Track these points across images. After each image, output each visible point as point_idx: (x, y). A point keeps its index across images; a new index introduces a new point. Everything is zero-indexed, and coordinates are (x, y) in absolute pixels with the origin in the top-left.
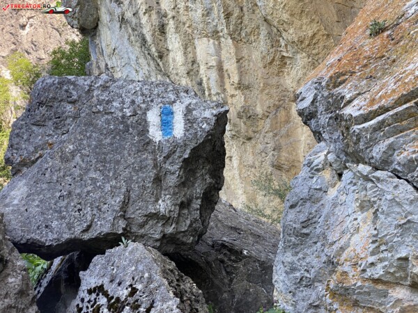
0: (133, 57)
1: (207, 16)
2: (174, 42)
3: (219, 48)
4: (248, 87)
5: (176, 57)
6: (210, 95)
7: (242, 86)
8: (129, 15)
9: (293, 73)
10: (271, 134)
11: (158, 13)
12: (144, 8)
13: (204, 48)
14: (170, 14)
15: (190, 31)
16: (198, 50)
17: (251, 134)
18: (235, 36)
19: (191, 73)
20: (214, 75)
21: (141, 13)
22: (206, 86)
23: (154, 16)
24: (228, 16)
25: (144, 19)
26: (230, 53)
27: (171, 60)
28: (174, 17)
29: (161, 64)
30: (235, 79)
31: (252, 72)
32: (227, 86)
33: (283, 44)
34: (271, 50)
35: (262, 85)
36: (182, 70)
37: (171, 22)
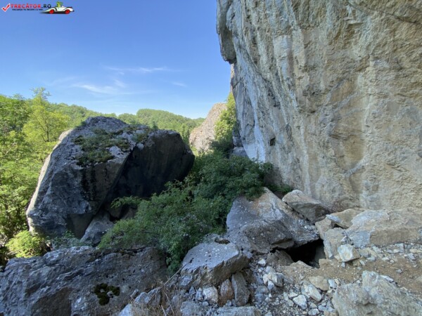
0: (247, 68)
1: (280, 15)
2: (261, 48)
3: (290, 41)
4: (313, 68)
5: (263, 59)
7: (308, 68)
9: (363, 39)
10: (331, 107)
11: (251, 30)
12: (244, 31)
13: (279, 44)
14: (257, 27)
16: (275, 48)
17: (314, 107)
18: (304, 24)
19: (272, 68)
21: (244, 35)
22: (280, 75)
23: (249, 34)
24: (296, 7)
25: (246, 39)
27: (261, 63)
29: (257, 67)
30: (302, 63)
32: (296, 71)
33: (350, 12)
35: (326, 62)
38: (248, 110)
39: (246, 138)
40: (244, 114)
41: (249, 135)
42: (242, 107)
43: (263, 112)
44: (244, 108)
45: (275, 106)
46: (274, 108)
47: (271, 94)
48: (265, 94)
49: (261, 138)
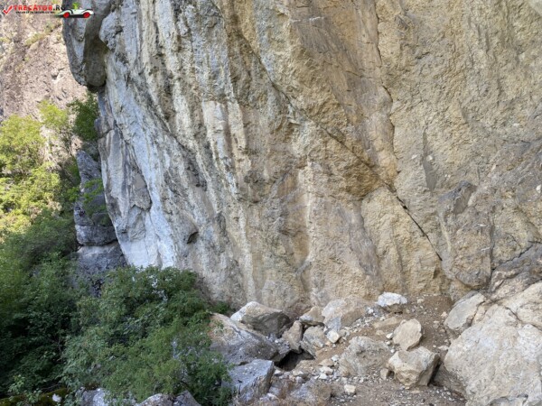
0: (140, 116)
1: (214, 79)
2: (180, 104)
3: (226, 112)
4: (255, 153)
5: (183, 119)
6: (217, 159)
7: (248, 151)
8: (134, 74)
9: (300, 140)
10: (278, 200)
11: (164, 73)
12: (149, 68)
13: (211, 111)
14: (176, 75)
15: (196, 93)
16: (206, 113)
17: (258, 197)
18: (243, 100)
19: (199, 136)
20: (221, 139)
21: (146, 73)
22: (213, 150)
23: (160, 77)
24: (235, 80)
25: (150, 80)
26: (237, 118)
27: (177, 122)
28: (179, 79)
29: (167, 124)
30: (243, 144)
31: (259, 137)
32: (235, 151)
33: (291, 111)
34: (279, 117)
35: (269, 151)
36: (189, 132)
37: (177, 84)
38: (134, 182)
39: (130, 231)
40: (124, 186)
41: (135, 224)
42: (121, 174)
43: (175, 192)
44: (125, 177)
45: (198, 186)
46: (196, 188)
47: (192, 168)
48: (182, 167)
49: (167, 230)
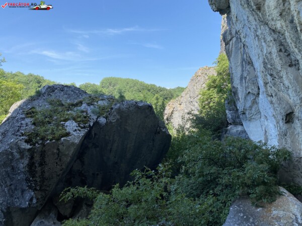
0: (246, 18)
22: (297, 22)
29: (260, 14)
36: (275, 13)
38: (249, 73)
39: (247, 113)
40: (242, 78)
41: (251, 107)
42: (240, 69)
43: (271, 75)
44: (243, 71)
45: (290, 66)
46: (289, 69)
47: (283, 49)
48: (274, 50)
49: (271, 112)
